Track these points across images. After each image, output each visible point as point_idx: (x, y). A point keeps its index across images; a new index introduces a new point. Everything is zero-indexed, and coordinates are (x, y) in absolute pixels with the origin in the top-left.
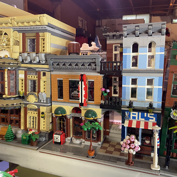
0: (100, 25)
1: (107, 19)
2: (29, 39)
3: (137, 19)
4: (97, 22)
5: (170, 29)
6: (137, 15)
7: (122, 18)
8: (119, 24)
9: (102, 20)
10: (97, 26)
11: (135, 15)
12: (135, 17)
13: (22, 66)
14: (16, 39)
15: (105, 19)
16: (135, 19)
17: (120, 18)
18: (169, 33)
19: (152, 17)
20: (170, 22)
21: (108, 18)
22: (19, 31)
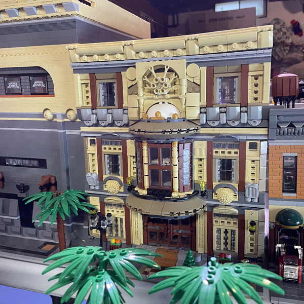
0: (176, 23)
1: (188, 11)
2: (220, 78)
3: (241, 8)
4: (170, 18)
5: (302, 23)
6: (241, 2)
7: (214, 8)
8: (210, 20)
9: (179, 14)
10: (171, 27)
11: (238, 2)
12: (238, 4)
13: (201, 132)
14: (191, 80)
15: (184, 12)
16: (238, 8)
17: (210, 9)
18: (301, 31)
19: (268, 3)
20: (301, 11)
21: (190, 10)
22: (200, 64)
